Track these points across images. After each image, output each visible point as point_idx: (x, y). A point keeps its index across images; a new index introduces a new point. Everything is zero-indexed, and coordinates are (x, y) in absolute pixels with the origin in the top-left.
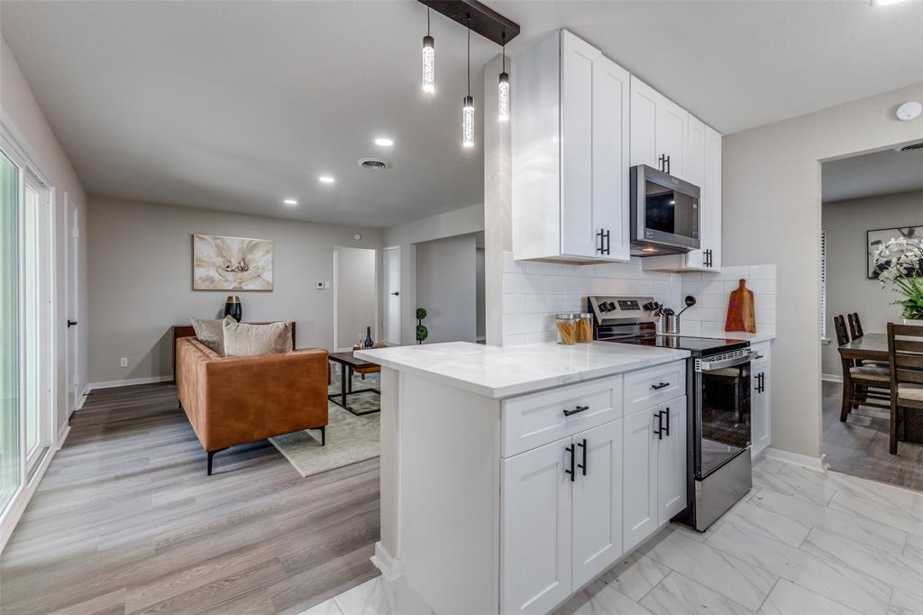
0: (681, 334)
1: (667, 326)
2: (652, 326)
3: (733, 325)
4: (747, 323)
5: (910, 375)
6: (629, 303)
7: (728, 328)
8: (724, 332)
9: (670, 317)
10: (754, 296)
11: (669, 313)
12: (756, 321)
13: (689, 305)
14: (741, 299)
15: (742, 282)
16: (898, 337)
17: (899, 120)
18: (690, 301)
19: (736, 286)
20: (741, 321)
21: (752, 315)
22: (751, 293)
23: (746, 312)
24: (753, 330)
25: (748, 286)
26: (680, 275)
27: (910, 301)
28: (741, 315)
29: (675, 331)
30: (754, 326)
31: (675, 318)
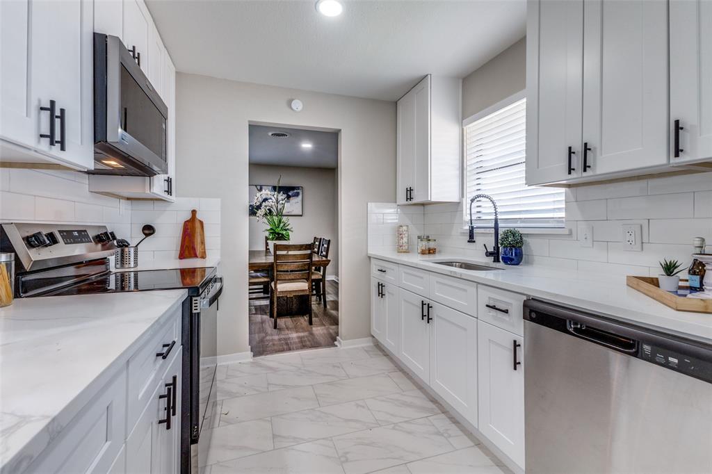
0: (139, 268)
1: (122, 260)
2: (103, 262)
3: (187, 253)
4: (199, 251)
5: (284, 276)
6: (76, 234)
7: (182, 256)
8: (179, 260)
9: (126, 249)
10: (204, 225)
11: (123, 245)
12: (206, 248)
13: (147, 235)
14: (193, 228)
15: (194, 212)
16: (278, 253)
17: (292, 109)
18: (148, 230)
19: (188, 216)
20: (194, 249)
21: (203, 243)
22: (201, 223)
23: (198, 240)
24: (203, 257)
25: (199, 216)
26: (129, 202)
27: (272, 229)
28: (193, 243)
29: (132, 265)
30: (205, 252)
31: (132, 250)
